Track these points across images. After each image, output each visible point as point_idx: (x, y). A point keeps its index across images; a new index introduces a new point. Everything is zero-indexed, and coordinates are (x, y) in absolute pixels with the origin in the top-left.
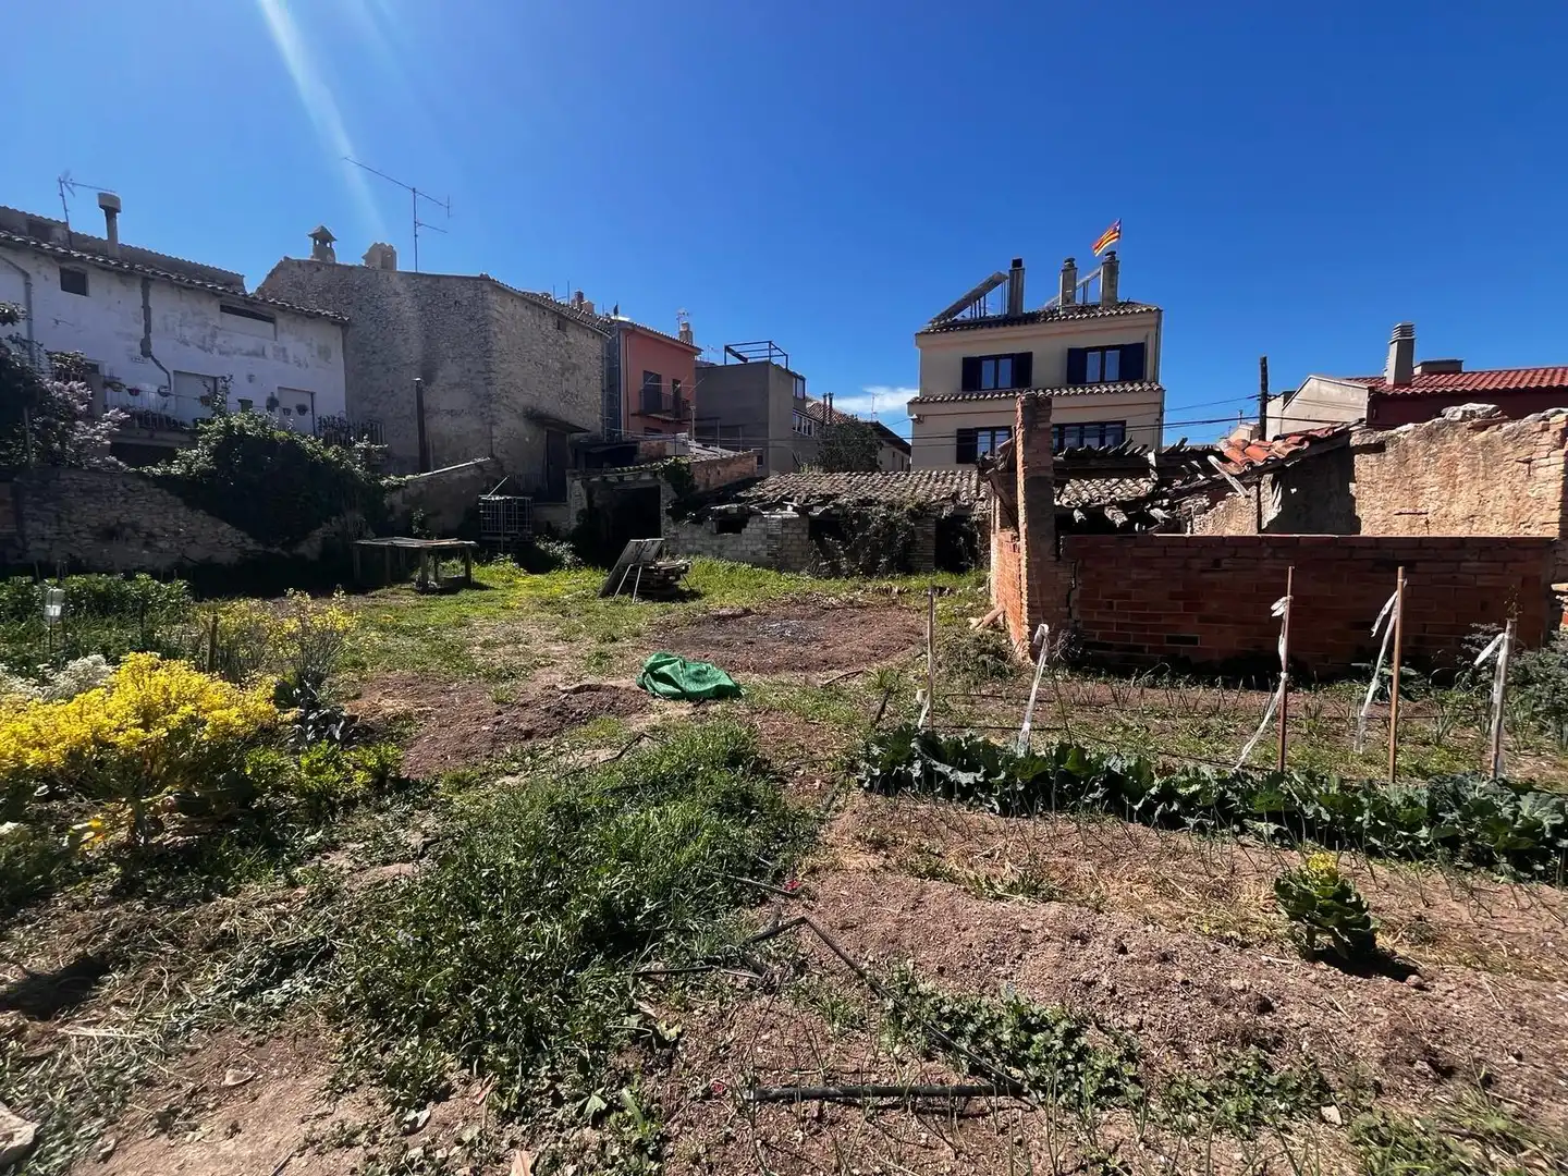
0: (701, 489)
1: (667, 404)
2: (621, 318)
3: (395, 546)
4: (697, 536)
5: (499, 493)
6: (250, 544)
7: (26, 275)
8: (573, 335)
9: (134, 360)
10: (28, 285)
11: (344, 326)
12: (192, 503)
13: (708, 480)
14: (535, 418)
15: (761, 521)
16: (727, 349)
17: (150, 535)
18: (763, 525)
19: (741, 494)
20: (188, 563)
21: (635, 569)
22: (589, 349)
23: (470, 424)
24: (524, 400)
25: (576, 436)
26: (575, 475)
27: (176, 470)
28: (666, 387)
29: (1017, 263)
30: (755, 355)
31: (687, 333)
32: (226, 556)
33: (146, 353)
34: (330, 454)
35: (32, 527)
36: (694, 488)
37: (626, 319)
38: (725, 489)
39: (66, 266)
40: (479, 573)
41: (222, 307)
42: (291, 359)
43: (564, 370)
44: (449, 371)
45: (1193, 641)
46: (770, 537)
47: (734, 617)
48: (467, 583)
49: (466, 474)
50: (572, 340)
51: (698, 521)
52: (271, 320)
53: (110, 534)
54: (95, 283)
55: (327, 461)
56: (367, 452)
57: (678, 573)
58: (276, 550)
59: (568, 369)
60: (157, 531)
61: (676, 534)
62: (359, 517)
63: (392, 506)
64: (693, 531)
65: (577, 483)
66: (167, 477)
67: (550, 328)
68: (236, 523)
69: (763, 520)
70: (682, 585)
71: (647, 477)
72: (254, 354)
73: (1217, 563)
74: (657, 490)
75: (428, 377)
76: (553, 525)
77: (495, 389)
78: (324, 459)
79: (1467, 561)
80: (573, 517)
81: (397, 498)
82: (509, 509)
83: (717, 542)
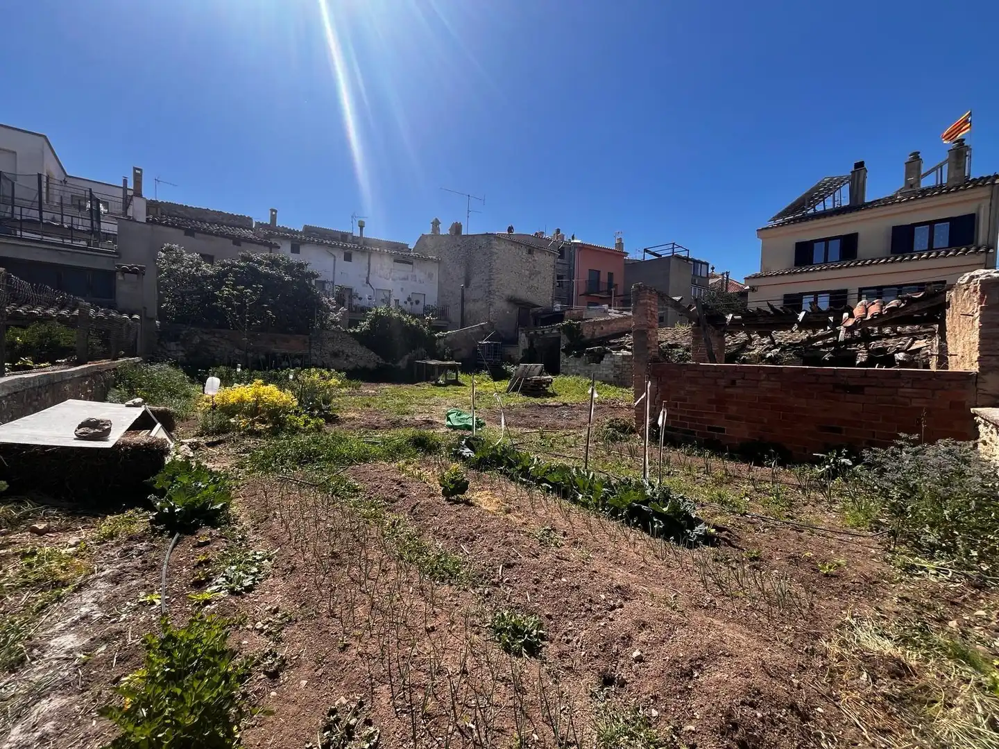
0: (589, 338)
1: (603, 287)
2: (575, 241)
3: (426, 364)
4: (577, 364)
5: (489, 340)
6: (381, 361)
7: (335, 257)
8: (538, 256)
9: (364, 286)
10: (335, 260)
11: (439, 262)
12: (361, 344)
13: (594, 333)
14: (512, 301)
15: (611, 357)
16: (646, 250)
17: (347, 355)
18: (612, 359)
19: (612, 341)
20: (358, 367)
21: (520, 380)
22: (546, 264)
23: (480, 306)
24: (508, 292)
25: (535, 309)
26: (522, 330)
27: (358, 331)
28: (604, 278)
29: (860, 165)
30: (665, 252)
31: (620, 245)
32: (371, 366)
33: (368, 282)
34: (414, 323)
35: (313, 351)
36: (583, 336)
37: (579, 241)
38: (604, 338)
39: (346, 251)
40: (462, 377)
41: (395, 261)
42: (418, 280)
43: (531, 274)
44: (475, 280)
45: (722, 430)
46: (615, 366)
47: (556, 407)
48: (456, 383)
49: (475, 330)
50: (536, 258)
51: (578, 356)
52: (412, 264)
53: (335, 355)
54: (355, 257)
55: (411, 325)
56: (430, 320)
57: (549, 383)
58: (390, 363)
59: (533, 274)
60: (350, 354)
61: (567, 363)
62: (423, 350)
63: (440, 347)
64: (575, 361)
65: (523, 335)
66: (354, 332)
67: (524, 254)
68: (377, 353)
69: (613, 356)
70: (550, 390)
71: (555, 331)
72: (404, 279)
73: (733, 382)
74: (559, 339)
75: (467, 284)
76: (512, 357)
77: (493, 287)
78: (410, 325)
79: (903, 387)
80: (521, 352)
81: (442, 342)
82: (489, 348)
83: (588, 368)
